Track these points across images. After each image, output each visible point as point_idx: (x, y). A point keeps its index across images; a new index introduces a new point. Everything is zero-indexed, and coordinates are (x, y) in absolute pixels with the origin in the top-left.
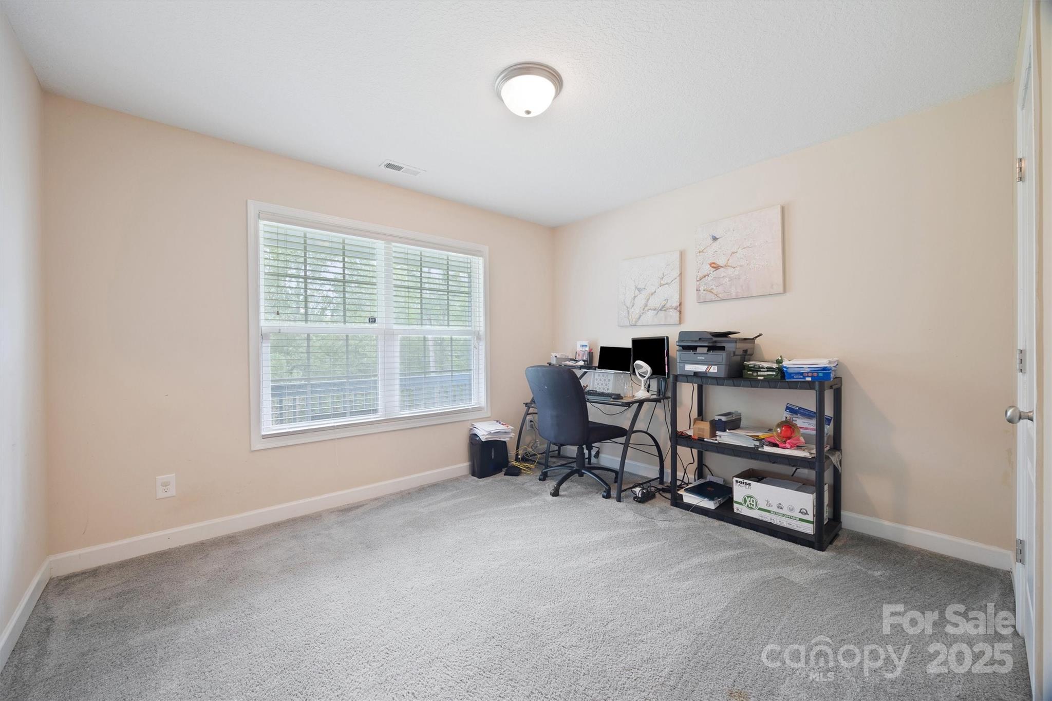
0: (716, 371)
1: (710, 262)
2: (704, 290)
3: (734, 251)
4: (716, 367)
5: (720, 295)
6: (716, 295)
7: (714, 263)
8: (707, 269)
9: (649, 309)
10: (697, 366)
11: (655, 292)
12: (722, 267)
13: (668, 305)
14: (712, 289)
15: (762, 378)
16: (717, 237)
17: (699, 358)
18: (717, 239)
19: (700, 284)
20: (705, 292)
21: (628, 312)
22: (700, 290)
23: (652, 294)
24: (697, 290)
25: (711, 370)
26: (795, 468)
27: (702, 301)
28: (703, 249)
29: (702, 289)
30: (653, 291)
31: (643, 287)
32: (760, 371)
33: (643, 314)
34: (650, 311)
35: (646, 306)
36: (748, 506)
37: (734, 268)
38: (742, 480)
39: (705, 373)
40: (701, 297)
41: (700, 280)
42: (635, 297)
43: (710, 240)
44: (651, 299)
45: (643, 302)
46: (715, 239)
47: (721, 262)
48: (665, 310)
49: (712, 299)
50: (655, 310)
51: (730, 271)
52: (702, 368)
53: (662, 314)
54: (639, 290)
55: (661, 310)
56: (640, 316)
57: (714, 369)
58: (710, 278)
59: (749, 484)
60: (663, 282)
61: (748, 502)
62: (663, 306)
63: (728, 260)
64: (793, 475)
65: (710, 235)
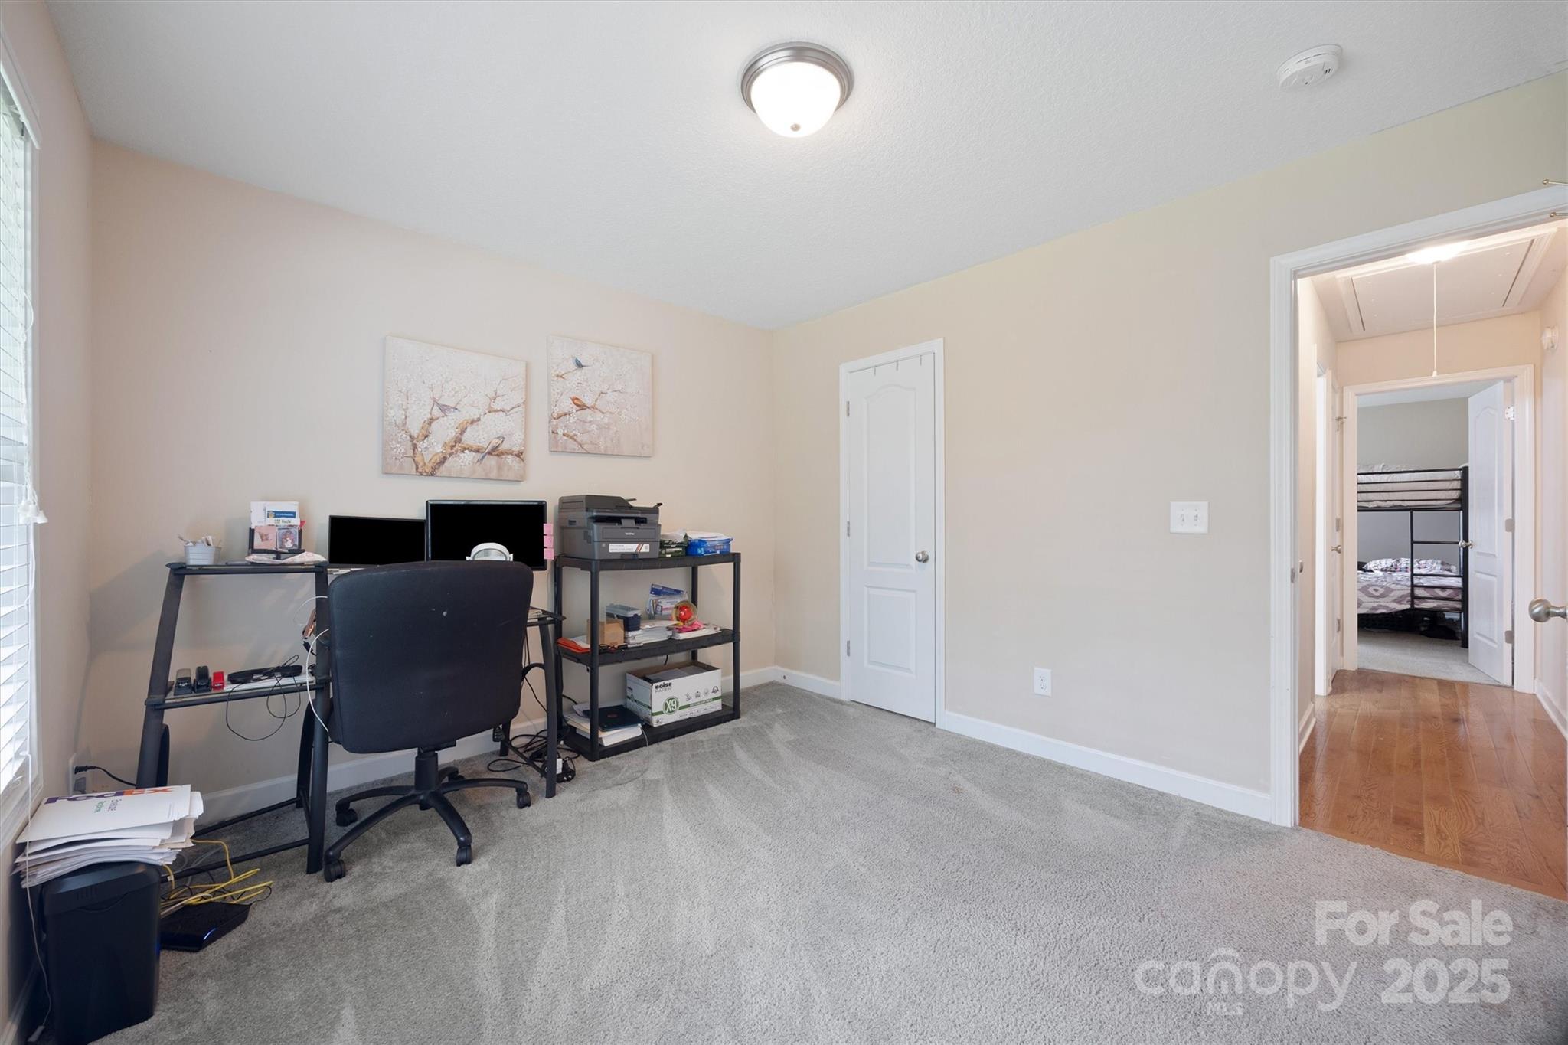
0: (648, 550)
1: (573, 395)
2: (564, 435)
3: (603, 391)
4: (648, 545)
5: (585, 447)
6: (581, 445)
7: (577, 399)
8: (567, 405)
9: (466, 449)
10: (625, 545)
11: (479, 419)
12: (588, 407)
13: (504, 447)
14: (575, 435)
15: (670, 556)
16: (583, 364)
17: (627, 534)
18: (582, 366)
19: (557, 424)
20: (565, 438)
21: (415, 447)
22: (557, 433)
23: (472, 422)
24: (553, 432)
25: (643, 550)
26: (665, 657)
27: (560, 450)
28: (563, 373)
29: (560, 431)
30: (475, 418)
31: (453, 405)
32: (670, 547)
33: (450, 455)
34: (467, 451)
35: (458, 440)
36: (669, 712)
37: (603, 413)
38: (662, 683)
39: (635, 554)
40: (559, 444)
41: (559, 418)
42: (431, 420)
43: (573, 366)
44: (468, 430)
45: (452, 433)
46: (579, 365)
47: (588, 400)
48: (498, 455)
49: (574, 449)
50: (477, 451)
51: (599, 416)
52: (631, 548)
53: (491, 461)
54: (444, 409)
55: (489, 453)
56: (445, 458)
57: (646, 548)
58: (572, 420)
59: (670, 684)
60: (495, 406)
61: (669, 707)
62: (495, 449)
63: (596, 401)
64: (665, 664)
65: (573, 358)
